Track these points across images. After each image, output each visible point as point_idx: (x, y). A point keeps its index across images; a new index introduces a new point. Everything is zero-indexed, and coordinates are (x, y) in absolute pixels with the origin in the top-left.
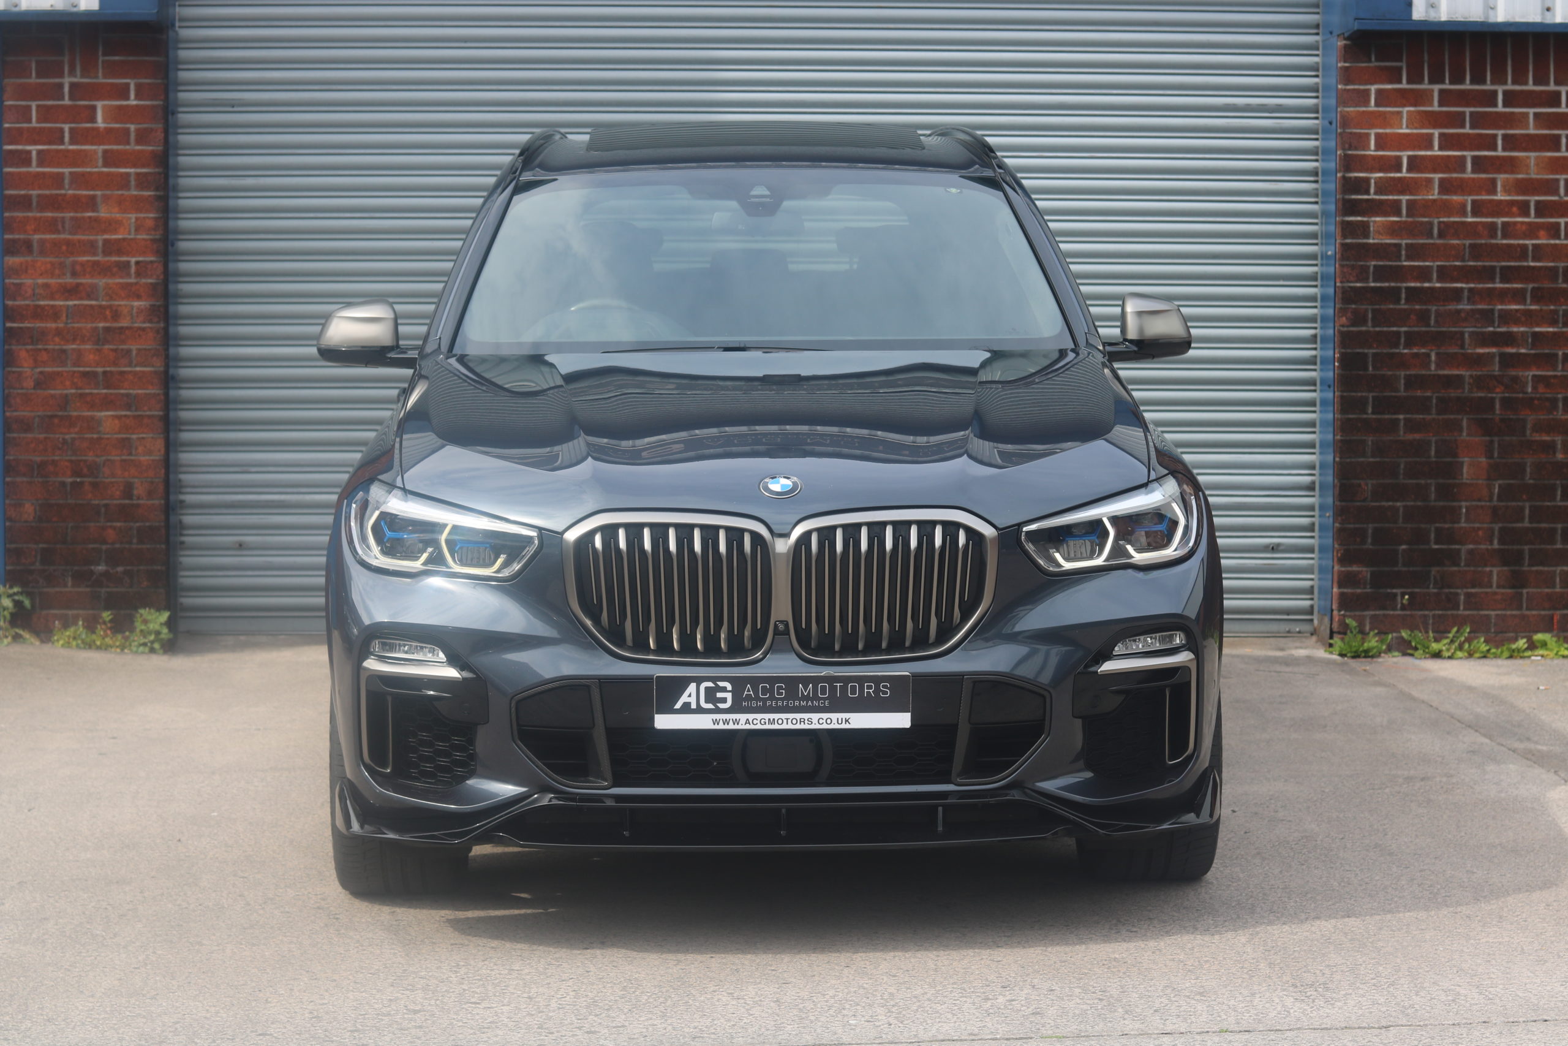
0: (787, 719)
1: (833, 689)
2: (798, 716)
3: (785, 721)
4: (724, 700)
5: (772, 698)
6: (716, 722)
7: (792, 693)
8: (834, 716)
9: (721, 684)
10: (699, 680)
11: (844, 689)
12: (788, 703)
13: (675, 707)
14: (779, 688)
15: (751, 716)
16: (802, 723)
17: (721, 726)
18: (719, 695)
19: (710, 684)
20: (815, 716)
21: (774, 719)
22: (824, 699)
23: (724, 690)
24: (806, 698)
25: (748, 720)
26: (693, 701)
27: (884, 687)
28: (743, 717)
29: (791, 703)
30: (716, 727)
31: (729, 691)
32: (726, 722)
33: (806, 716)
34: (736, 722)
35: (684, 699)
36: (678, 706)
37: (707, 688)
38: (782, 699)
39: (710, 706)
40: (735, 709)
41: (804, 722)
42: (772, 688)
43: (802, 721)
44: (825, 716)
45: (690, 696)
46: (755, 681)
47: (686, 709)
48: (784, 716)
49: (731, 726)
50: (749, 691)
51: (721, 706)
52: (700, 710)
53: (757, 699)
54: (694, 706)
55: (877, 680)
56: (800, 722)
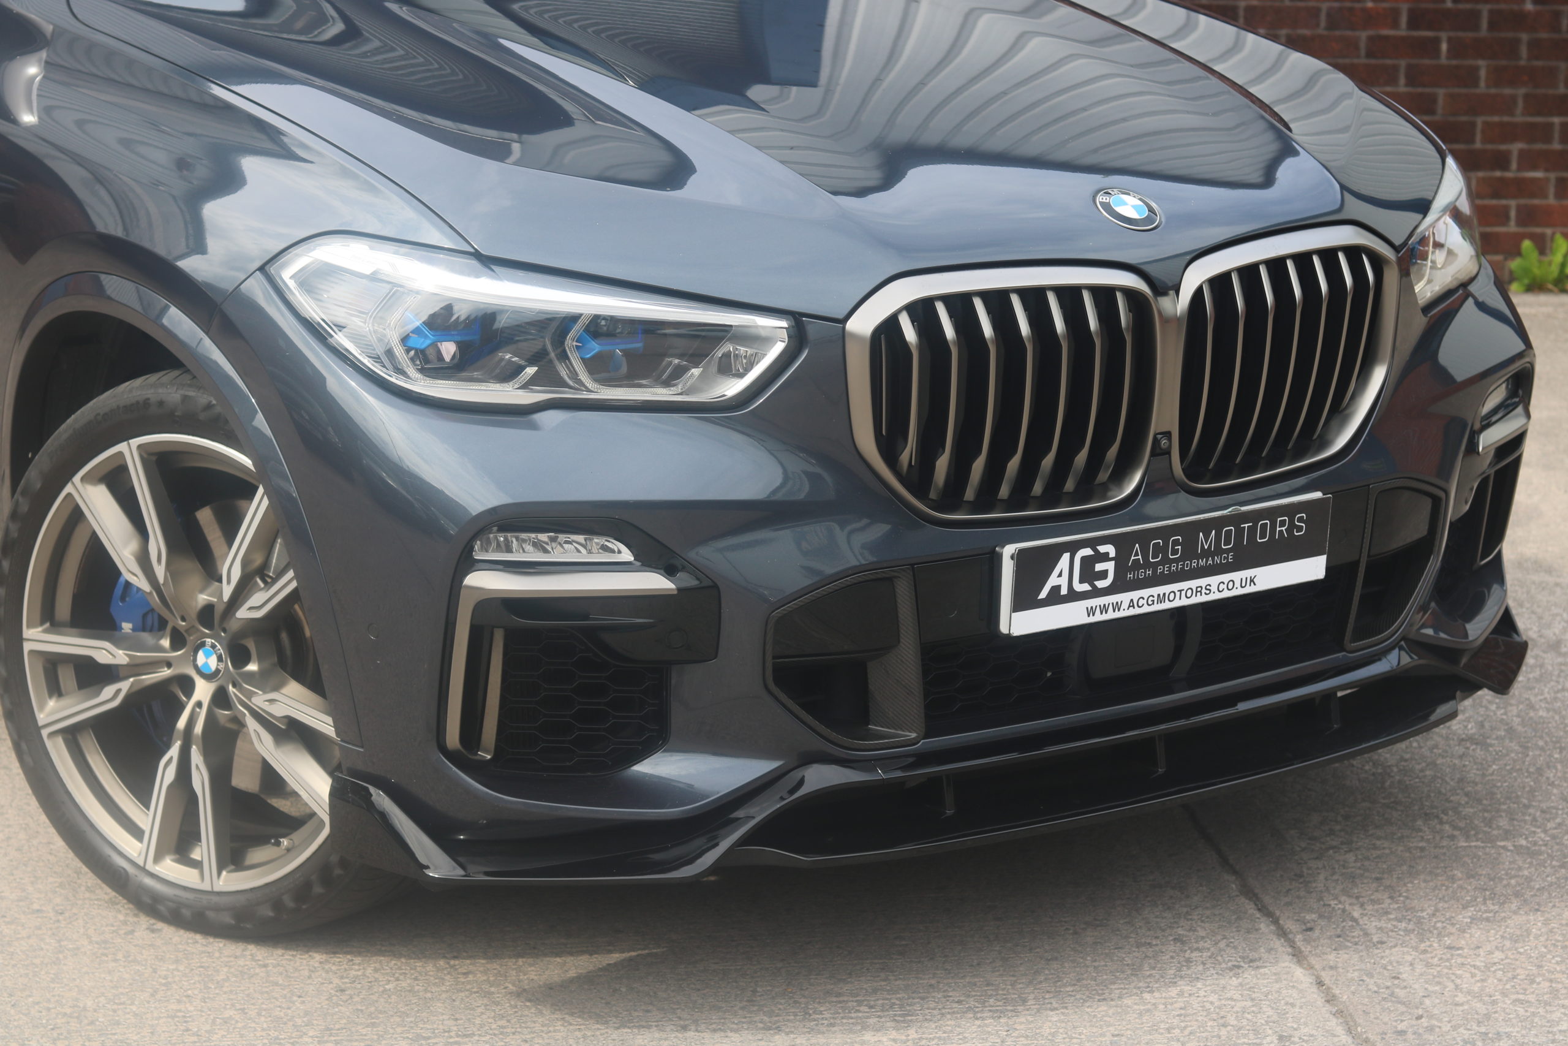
0: (1180, 591)
1: (1240, 532)
2: (1194, 584)
3: (1178, 594)
4: (1104, 575)
5: (1166, 561)
6: (1091, 611)
7: (1190, 551)
8: (1237, 576)
9: (1103, 549)
10: (1073, 547)
11: (1252, 530)
12: (1183, 565)
13: (1040, 597)
14: (1176, 542)
15: (1135, 595)
16: (1199, 594)
17: (1098, 617)
18: (1099, 567)
19: (1087, 552)
20: (1213, 581)
21: (1164, 594)
22: (1227, 551)
23: (1105, 557)
24: (1206, 554)
25: (1132, 600)
26: (1063, 582)
27: (1300, 520)
28: (1125, 598)
29: (1188, 565)
30: (1092, 619)
31: (1112, 559)
32: (1104, 609)
33: (1202, 582)
34: (1117, 607)
35: (1053, 581)
36: (1043, 595)
37: (1083, 559)
38: (1176, 561)
39: (1086, 587)
40: (1120, 586)
41: (1201, 592)
42: (1166, 543)
43: (1199, 591)
44: (1226, 577)
45: (1060, 575)
46: (1143, 538)
47: (1056, 597)
48: (1175, 587)
49: (1111, 615)
50: (1137, 554)
51: (1101, 584)
52: (1074, 596)
53: (1147, 564)
54: (1064, 591)
55: (1291, 510)
56: (1197, 592)
